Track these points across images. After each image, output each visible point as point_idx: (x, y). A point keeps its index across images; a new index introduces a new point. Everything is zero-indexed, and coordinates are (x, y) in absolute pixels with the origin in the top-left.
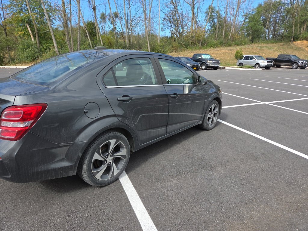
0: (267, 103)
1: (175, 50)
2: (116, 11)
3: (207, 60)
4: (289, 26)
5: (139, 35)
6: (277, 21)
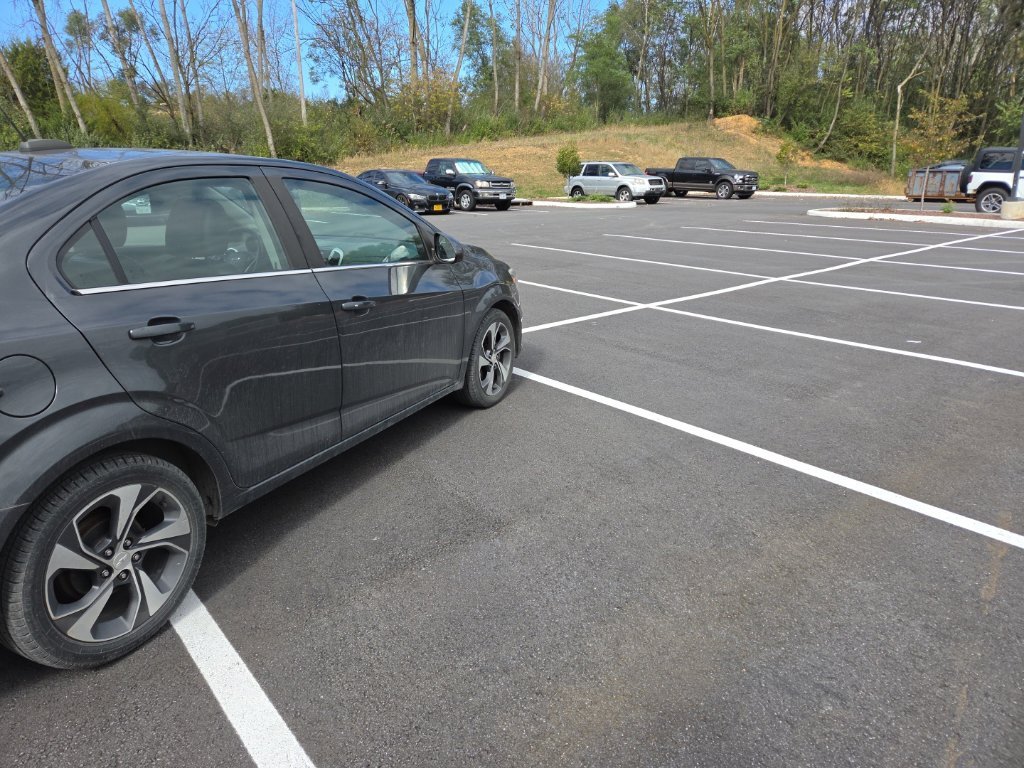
0: (653, 306)
1: (364, 146)
2: (130, 6)
3: (474, 178)
4: (699, 72)
5: (227, 95)
6: (667, 54)
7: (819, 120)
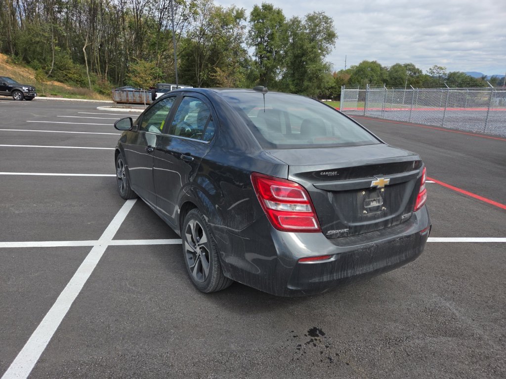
7: (44, 60)
